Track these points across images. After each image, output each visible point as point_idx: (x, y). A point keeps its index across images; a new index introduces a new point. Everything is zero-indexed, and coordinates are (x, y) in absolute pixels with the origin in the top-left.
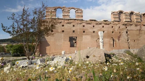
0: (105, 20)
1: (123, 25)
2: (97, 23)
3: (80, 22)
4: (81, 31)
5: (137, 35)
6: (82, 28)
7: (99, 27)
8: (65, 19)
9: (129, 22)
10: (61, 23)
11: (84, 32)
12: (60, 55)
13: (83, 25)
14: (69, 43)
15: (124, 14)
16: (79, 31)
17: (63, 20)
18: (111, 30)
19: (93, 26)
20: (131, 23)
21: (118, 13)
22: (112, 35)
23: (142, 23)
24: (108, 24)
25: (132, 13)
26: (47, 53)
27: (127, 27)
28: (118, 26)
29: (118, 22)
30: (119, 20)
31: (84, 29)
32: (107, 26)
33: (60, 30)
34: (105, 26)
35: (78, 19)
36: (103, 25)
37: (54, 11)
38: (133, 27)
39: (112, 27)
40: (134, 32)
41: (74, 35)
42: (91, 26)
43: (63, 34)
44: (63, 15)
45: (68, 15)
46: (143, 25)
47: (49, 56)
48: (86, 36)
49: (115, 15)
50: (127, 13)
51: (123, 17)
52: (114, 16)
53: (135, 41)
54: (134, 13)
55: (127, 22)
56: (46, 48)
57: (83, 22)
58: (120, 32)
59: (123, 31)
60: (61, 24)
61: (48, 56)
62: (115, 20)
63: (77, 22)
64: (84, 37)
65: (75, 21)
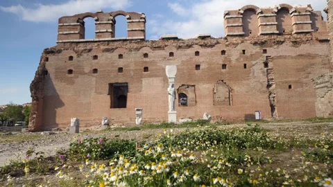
0: (203, 34)
1: (255, 44)
2: (182, 44)
3: (136, 46)
4: (138, 68)
5: (298, 70)
6: (140, 60)
7: (185, 55)
8: (99, 41)
9: (275, 36)
10: (90, 50)
11: (146, 69)
12: (86, 126)
13: (145, 52)
14: (107, 99)
15: (260, 15)
16: (132, 67)
17: (96, 44)
18: (220, 60)
19: (168, 54)
20: (281, 38)
21: (242, 14)
22: (222, 74)
23: (315, 35)
24: (212, 46)
25: (284, 10)
26: (57, 122)
27: (267, 49)
28: (240, 48)
29: (241, 38)
30: (243, 33)
31: (146, 62)
32: (209, 50)
33: (87, 69)
34: (201, 50)
35: (132, 40)
36: (196, 48)
37: (76, 24)
38: (286, 49)
39: (223, 52)
41: (121, 79)
42: (165, 53)
43: (93, 79)
44: (97, 33)
45: (107, 32)
46: (317, 39)
47: (61, 130)
48: (151, 79)
49: (230, 20)
50: (269, 10)
51: (256, 23)
52: (228, 22)
53: (290, 87)
54: (292, 8)
55: (266, 37)
56: (55, 112)
57: (145, 44)
58: (245, 65)
59: (254, 63)
60: (89, 54)
61: (58, 129)
62: (231, 34)
63: (129, 45)
64: (145, 81)
65: (125, 43)
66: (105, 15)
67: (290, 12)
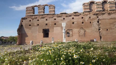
0: (75, 12)
1: (94, 14)
2: (68, 15)
3: (52, 16)
4: (53, 24)
5: (111, 24)
6: (53, 21)
7: (69, 19)
8: (39, 15)
9: (102, 12)
10: (36, 18)
11: (55, 24)
13: (55, 18)
14: (42, 34)
15: (96, 4)
16: (50, 24)
17: (38, 16)
18: (81, 20)
19: (63, 19)
20: (104, 12)
21: (89, 4)
22: (82, 25)
24: (78, 16)
25: (105, 2)
26: (26, 42)
27: (99, 16)
28: (89, 16)
29: (89, 13)
30: (89, 11)
31: (55, 22)
32: (77, 17)
33: (36, 24)
34: (74, 17)
35: (50, 14)
36: (73, 16)
37: (32, 9)
38: (106, 16)
39: (82, 18)
40: (107, 20)
41: (47, 28)
43: (37, 28)
44: (38, 12)
45: (42, 12)
47: (27, 45)
48: (57, 27)
49: (85, 6)
50: (99, 2)
51: (94, 7)
52: (84, 7)
53: (107, 30)
54: (108, 1)
55: (98, 12)
56: (25, 39)
57: (55, 15)
58: (90, 22)
59: (94, 21)
60: (36, 19)
62: (85, 11)
63: (49, 16)
64: (55, 28)
65: (48, 15)
66: (41, 6)
67: (107, 3)
